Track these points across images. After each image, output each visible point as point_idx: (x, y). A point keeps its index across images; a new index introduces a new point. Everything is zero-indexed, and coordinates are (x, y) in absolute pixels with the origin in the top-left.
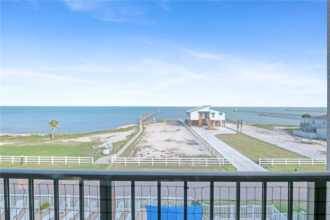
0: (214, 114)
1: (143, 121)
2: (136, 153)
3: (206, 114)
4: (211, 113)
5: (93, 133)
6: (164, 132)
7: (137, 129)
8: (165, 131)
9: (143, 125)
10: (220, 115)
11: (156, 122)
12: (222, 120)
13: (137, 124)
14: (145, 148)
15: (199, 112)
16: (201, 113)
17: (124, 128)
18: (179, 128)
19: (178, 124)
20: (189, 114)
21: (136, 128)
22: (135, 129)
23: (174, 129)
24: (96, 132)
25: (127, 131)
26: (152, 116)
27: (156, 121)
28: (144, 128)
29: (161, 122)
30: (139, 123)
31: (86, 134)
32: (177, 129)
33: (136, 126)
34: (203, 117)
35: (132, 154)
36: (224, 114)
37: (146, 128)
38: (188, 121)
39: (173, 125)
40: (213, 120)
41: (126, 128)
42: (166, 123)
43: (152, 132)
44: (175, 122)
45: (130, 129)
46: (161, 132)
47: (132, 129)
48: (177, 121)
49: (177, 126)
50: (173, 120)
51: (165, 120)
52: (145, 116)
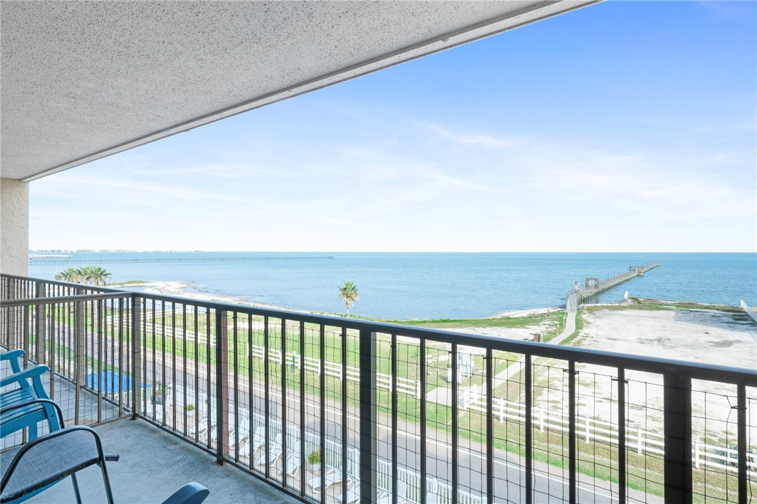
1: (584, 300)
2: (539, 395)
5: (430, 322)
6: (656, 342)
7: (556, 324)
8: (659, 340)
9: (579, 311)
11: (631, 307)
13: (560, 307)
17: (516, 316)
18: (730, 334)
19: (731, 320)
21: (555, 319)
22: (549, 323)
23: (707, 338)
24: (438, 322)
25: (524, 327)
26: (619, 284)
27: (630, 302)
28: (579, 324)
29: (651, 309)
30: (564, 307)
31: (414, 322)
32: (715, 341)
33: (553, 313)
37: (588, 323)
39: (704, 321)
41: (522, 317)
42: (673, 314)
43: (610, 339)
44: (715, 311)
45: (534, 321)
46: (643, 343)
47: (541, 324)
48: (728, 311)
49: (723, 328)
50: (707, 305)
51: (670, 302)
52: (591, 283)
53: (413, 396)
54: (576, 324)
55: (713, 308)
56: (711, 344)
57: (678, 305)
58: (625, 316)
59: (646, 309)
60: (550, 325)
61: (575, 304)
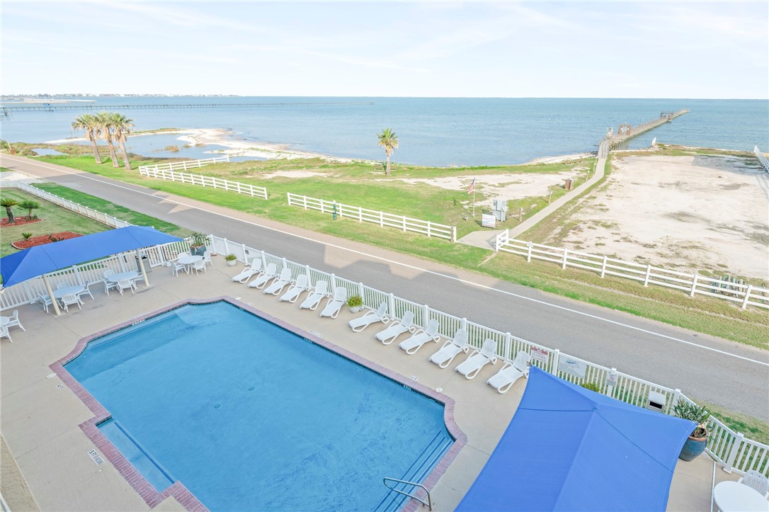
1: (614, 147)
2: (564, 237)
5: (469, 169)
6: (674, 186)
7: (587, 170)
8: (677, 184)
9: (609, 157)
11: (657, 153)
13: (592, 153)
14: (594, 226)
17: (551, 162)
18: (739, 178)
19: (743, 165)
21: (586, 166)
22: (580, 169)
23: (718, 181)
24: (476, 169)
25: (557, 173)
26: (649, 130)
27: (657, 148)
28: (608, 169)
29: (674, 155)
30: (596, 153)
31: (453, 169)
32: (726, 184)
33: (585, 159)
35: (553, 236)
37: (616, 169)
39: (719, 166)
41: (556, 164)
42: (692, 159)
43: (634, 184)
44: (731, 157)
45: (567, 167)
46: (663, 187)
47: (573, 170)
48: (742, 156)
49: (734, 172)
50: (724, 150)
51: (692, 148)
52: (624, 130)
53: (450, 240)
54: (605, 170)
55: (730, 154)
56: (722, 187)
57: (699, 151)
58: (649, 161)
59: (670, 155)
60: (580, 171)
61: (607, 151)
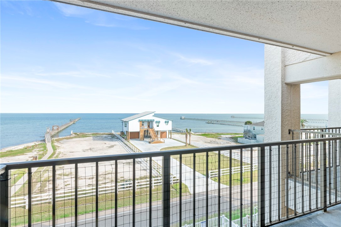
0: (159, 122)
1: (52, 137)
3: (149, 123)
4: (155, 121)
6: (89, 150)
7: (42, 150)
8: (90, 149)
9: (52, 142)
10: (167, 123)
11: (75, 137)
12: (169, 131)
13: (41, 141)
15: (140, 121)
16: (142, 122)
17: (16, 149)
18: (112, 143)
19: (111, 138)
20: (126, 124)
21: (41, 148)
22: (37, 150)
23: (105, 146)
25: (23, 154)
26: (67, 127)
27: (74, 135)
29: (83, 137)
30: (44, 141)
32: (109, 146)
33: (39, 144)
34: (146, 127)
35: (37, 189)
36: (170, 122)
37: (58, 147)
38: (125, 133)
39: (103, 139)
40: (158, 131)
41: (21, 149)
42: (92, 138)
43: (71, 152)
44: (105, 135)
45: (29, 150)
46: (84, 151)
47: (33, 151)
48: (109, 135)
49: (109, 141)
50: (102, 133)
51: (89, 133)
52: (55, 128)
54: (53, 148)
55: (104, 134)
56: (107, 147)
57: (93, 134)
58: (74, 141)
59: (81, 137)
60: (38, 151)
61: (50, 139)
